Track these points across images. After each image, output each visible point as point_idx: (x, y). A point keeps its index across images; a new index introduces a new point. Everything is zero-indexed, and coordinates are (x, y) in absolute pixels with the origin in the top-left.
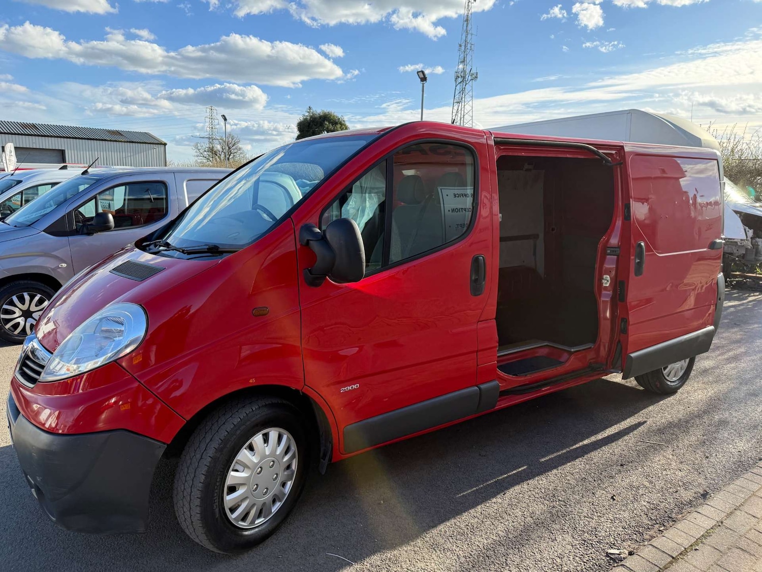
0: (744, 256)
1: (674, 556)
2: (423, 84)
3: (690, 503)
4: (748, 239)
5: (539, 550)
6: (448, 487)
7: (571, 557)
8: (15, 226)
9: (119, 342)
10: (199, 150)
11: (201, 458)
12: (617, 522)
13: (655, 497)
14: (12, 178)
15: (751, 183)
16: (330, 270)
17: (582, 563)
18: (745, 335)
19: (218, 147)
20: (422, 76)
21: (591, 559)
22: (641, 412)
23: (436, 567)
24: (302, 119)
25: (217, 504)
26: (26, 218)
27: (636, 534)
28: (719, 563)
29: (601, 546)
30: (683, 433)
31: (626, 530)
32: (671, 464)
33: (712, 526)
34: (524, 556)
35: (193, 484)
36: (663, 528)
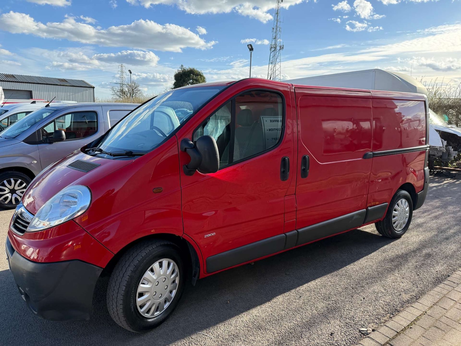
0: (441, 157)
1: (398, 332)
2: (251, 52)
3: (408, 301)
4: (444, 146)
5: (320, 329)
6: (267, 293)
7: (339, 333)
8: (5, 138)
9: (75, 209)
10: (114, 91)
11: (123, 276)
12: (366, 312)
13: (388, 298)
14: (2, 108)
15: (446, 113)
16: (198, 165)
17: (345, 336)
18: (442, 203)
19: (126, 89)
20: (250, 47)
21: (350, 334)
22: (380, 249)
23: (261, 339)
24: (177, 72)
25: (132, 303)
26: (12, 133)
27: (376, 319)
28: (424, 335)
29: (356, 326)
30: (404, 261)
31: (371, 317)
32: (397, 279)
33: (420, 314)
34: (312, 332)
35: (118, 291)
36: (392, 316)
